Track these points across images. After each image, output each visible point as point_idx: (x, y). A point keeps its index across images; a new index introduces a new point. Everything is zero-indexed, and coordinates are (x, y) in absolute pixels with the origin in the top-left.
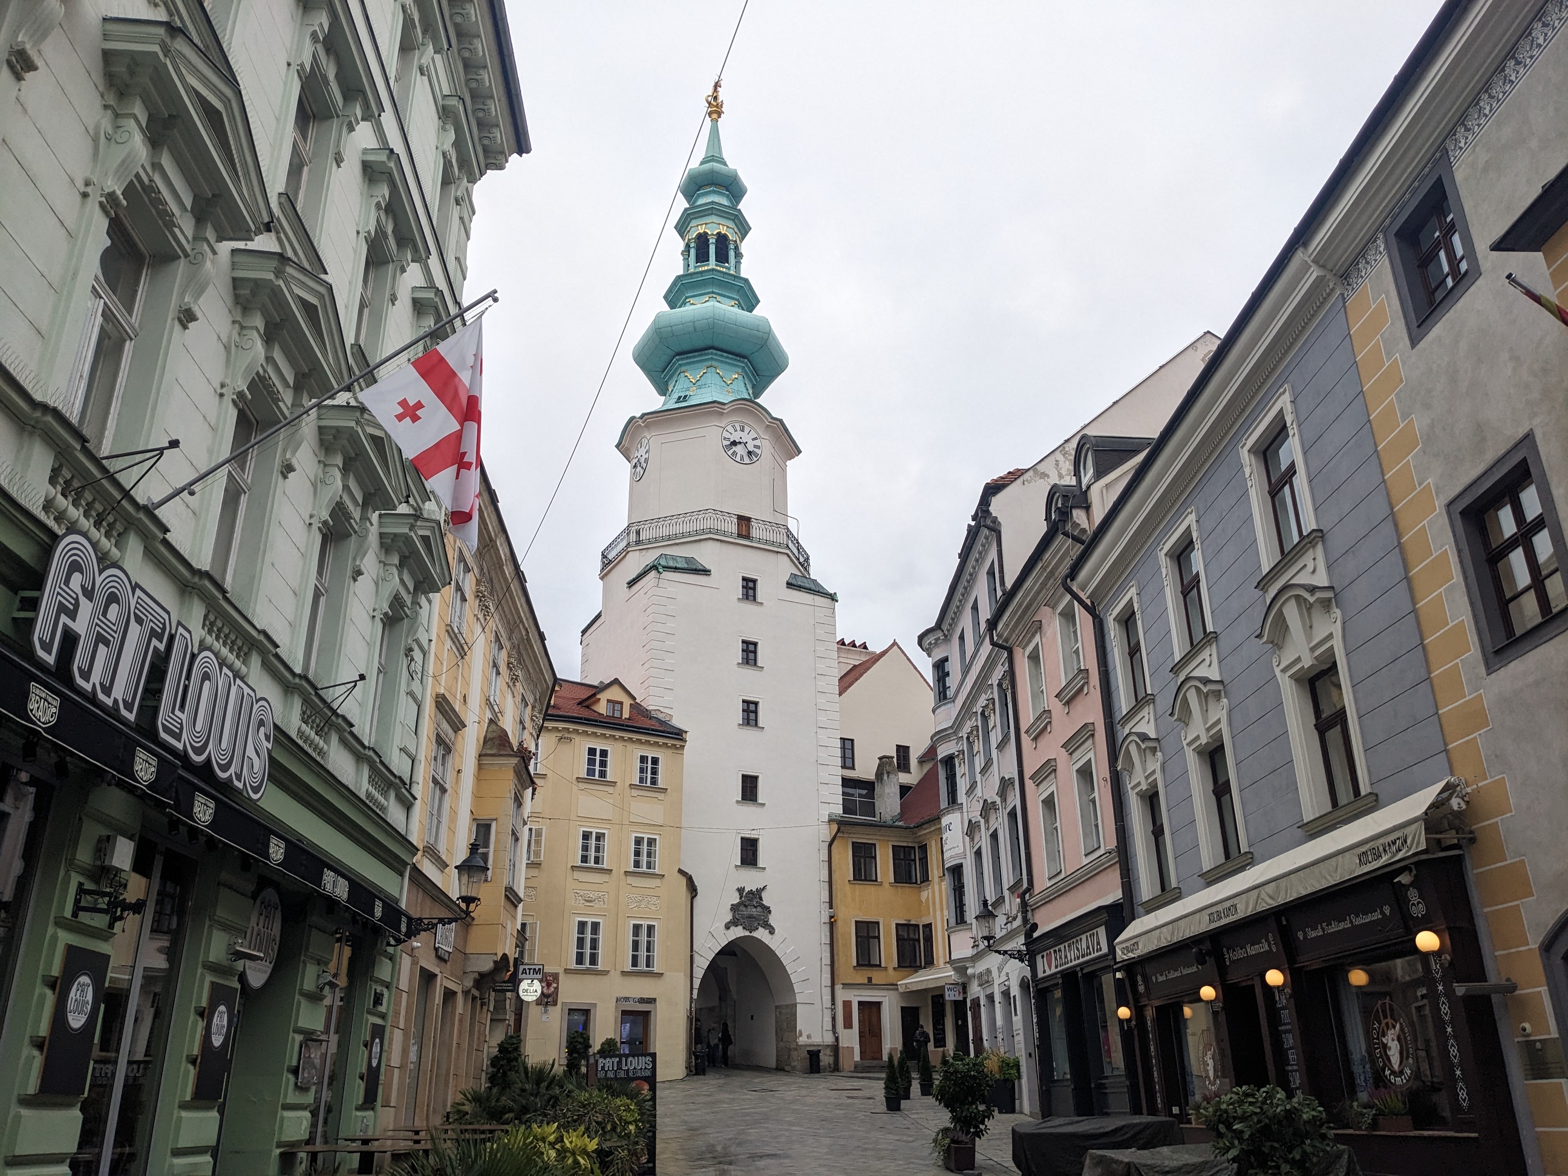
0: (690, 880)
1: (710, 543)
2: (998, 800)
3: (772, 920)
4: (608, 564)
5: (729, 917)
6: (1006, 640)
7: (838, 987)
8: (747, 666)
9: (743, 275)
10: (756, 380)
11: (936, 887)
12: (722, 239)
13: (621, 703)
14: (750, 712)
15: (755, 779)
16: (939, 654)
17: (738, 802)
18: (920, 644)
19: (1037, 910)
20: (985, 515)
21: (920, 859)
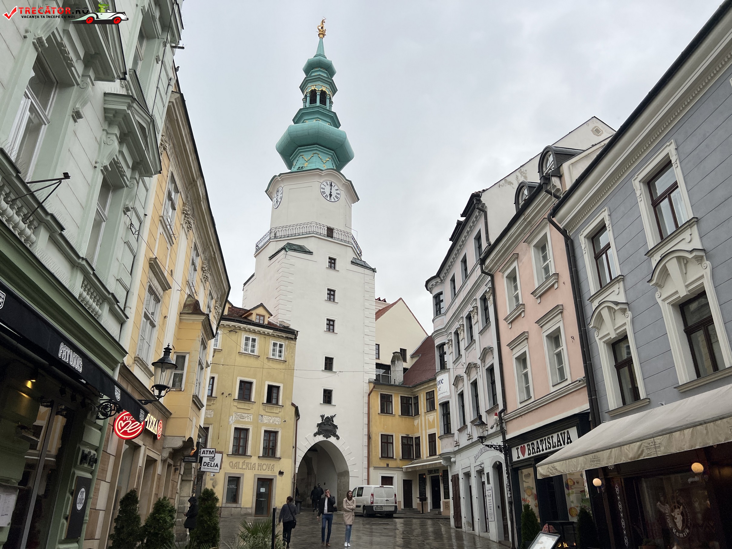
0: (297, 409)
1: (313, 238)
2: (479, 362)
3: (338, 433)
4: (259, 250)
5: (316, 430)
6: (490, 270)
7: (371, 469)
8: (330, 302)
9: (333, 110)
10: (337, 163)
11: (423, 418)
12: (323, 93)
13: (264, 316)
14: (331, 324)
15: (332, 359)
16: (436, 291)
17: (322, 371)
18: (426, 286)
19: (508, 423)
20: (478, 202)
21: (414, 404)
